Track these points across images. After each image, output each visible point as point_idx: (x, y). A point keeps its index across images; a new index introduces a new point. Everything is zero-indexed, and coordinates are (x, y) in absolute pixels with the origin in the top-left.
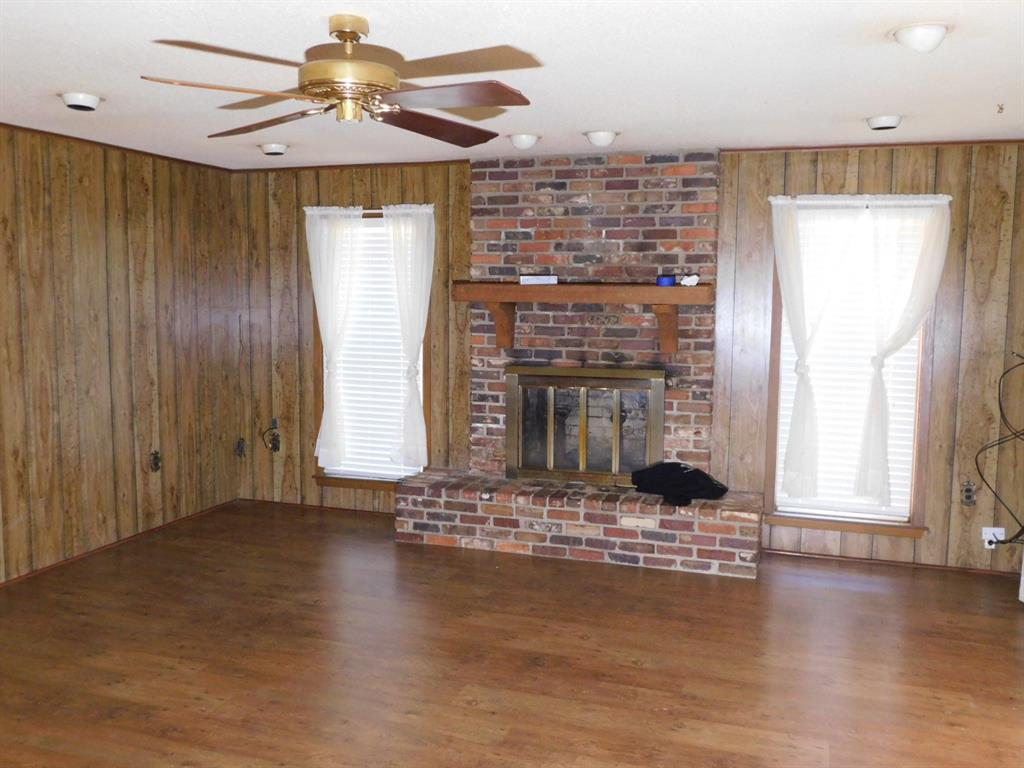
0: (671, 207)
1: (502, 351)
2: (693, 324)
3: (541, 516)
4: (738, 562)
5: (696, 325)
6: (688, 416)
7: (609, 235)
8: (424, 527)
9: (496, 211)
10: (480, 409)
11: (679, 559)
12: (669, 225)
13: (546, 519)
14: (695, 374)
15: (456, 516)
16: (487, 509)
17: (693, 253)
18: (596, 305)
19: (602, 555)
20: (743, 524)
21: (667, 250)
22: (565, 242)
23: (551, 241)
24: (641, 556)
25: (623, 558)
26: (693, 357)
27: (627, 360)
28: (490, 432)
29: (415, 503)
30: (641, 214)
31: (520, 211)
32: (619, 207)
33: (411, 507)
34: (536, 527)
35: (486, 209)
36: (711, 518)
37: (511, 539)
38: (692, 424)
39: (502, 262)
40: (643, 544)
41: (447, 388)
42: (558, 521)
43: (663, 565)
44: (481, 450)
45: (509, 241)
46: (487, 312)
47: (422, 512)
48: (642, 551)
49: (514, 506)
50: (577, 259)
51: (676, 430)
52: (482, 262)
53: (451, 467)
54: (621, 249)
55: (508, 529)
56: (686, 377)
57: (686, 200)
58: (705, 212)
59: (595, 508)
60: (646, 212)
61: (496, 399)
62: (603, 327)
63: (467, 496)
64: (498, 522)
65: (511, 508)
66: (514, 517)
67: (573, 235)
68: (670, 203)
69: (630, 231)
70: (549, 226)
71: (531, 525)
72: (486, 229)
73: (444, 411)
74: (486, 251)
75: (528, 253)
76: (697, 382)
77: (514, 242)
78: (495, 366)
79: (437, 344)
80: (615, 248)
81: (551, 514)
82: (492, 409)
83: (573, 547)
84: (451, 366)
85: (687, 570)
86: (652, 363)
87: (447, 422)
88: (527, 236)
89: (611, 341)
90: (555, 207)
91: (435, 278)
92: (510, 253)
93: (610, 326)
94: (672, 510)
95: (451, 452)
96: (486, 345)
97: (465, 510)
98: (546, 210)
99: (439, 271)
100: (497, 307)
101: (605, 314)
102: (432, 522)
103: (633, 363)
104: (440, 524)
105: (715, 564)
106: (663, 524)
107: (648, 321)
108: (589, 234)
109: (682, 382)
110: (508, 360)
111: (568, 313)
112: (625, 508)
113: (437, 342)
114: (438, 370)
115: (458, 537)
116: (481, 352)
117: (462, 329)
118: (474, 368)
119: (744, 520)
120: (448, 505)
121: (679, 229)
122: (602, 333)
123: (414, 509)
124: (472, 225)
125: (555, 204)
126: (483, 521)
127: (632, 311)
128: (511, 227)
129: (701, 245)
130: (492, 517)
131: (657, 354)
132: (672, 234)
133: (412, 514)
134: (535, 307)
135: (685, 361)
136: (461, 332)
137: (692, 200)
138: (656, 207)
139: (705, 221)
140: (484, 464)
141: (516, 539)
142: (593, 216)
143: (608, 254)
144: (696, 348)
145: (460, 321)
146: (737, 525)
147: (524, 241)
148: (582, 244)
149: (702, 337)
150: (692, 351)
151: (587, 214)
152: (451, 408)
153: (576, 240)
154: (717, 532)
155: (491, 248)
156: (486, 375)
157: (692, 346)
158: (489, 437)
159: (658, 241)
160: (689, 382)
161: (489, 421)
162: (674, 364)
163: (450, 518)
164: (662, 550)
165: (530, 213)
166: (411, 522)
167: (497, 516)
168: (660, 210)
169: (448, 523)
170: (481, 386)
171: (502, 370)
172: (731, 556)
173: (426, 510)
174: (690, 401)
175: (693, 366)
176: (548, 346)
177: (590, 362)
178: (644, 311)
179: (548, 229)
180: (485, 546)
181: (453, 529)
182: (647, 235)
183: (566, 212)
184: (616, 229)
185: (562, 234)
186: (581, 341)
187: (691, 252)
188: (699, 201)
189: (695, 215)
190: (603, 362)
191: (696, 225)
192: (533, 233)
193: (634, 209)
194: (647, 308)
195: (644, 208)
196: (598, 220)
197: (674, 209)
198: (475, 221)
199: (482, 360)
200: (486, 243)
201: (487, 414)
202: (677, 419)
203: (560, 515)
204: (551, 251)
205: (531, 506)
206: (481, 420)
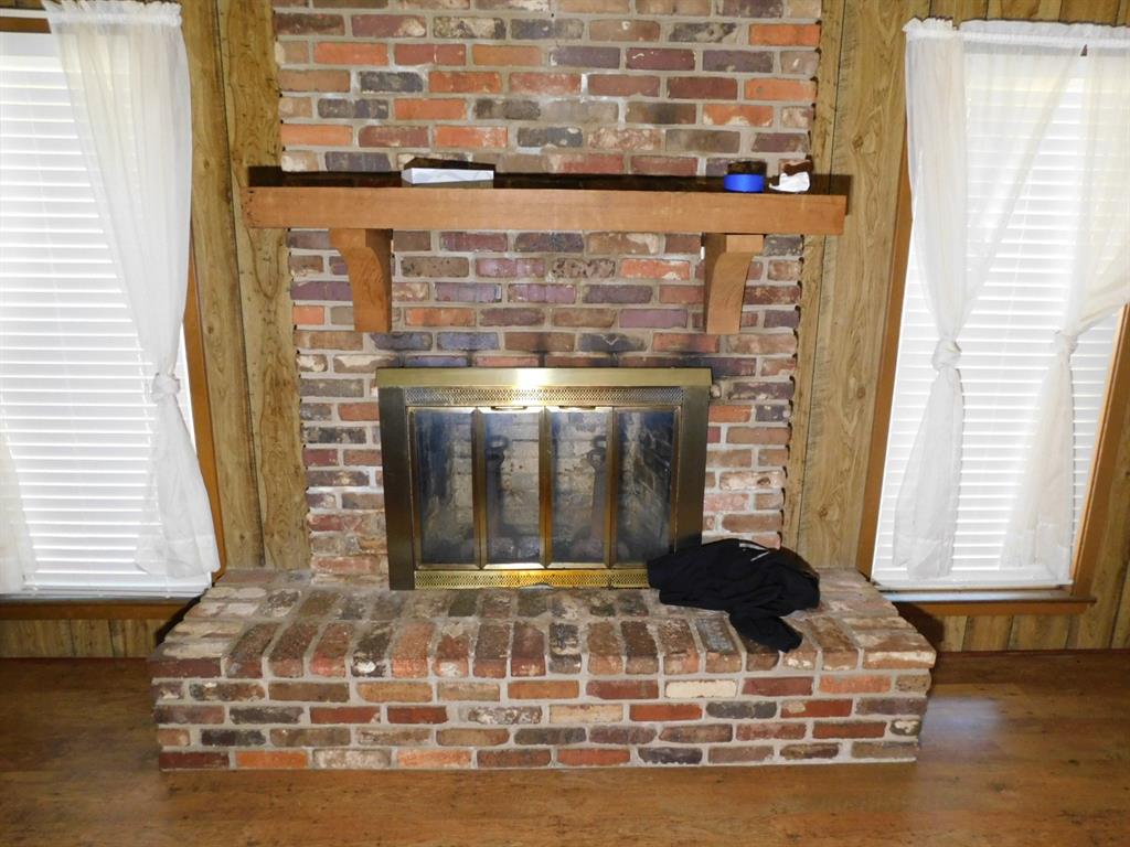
0: (729, 28)
1: (366, 337)
2: (765, 273)
3: (496, 697)
4: (889, 736)
5: (769, 277)
6: (748, 452)
7: (596, 86)
8: (229, 738)
9: (337, 22)
10: (325, 457)
11: (778, 744)
12: (721, 68)
13: (505, 701)
14: (764, 373)
15: (300, 711)
16: (370, 693)
17: (770, 131)
18: (569, 236)
19: (626, 756)
20: (905, 672)
21: (716, 122)
22: (499, 99)
23: (467, 96)
24: (705, 748)
25: (669, 756)
26: (763, 340)
27: (632, 349)
28: (348, 501)
29: (199, 693)
30: (663, 42)
31: (392, 24)
32: (618, 23)
33: (189, 701)
34: (486, 718)
35: (309, 17)
36: (846, 668)
37: (431, 744)
38: (755, 466)
39: (356, 141)
40: (711, 727)
41: (249, 413)
42: (532, 703)
43: (749, 758)
44: (331, 538)
45: (369, 94)
46: (326, 254)
47: (219, 710)
48: (707, 740)
49: (432, 680)
50: (525, 138)
51: (724, 478)
52: (309, 143)
53: (269, 566)
54: (621, 118)
55: (422, 726)
56: (745, 380)
57: (759, 16)
58: (798, 43)
59: (612, 672)
60: (674, 37)
61: (358, 436)
62: (583, 282)
63: (321, 669)
64: (396, 715)
65: (427, 687)
66: (435, 702)
67: (515, 82)
68: (728, 20)
69: (639, 79)
70: (463, 61)
71: (474, 715)
72: (312, 66)
73: (245, 459)
74: (315, 118)
75: (416, 123)
76: (766, 388)
77: (381, 95)
78: (353, 370)
79: (217, 326)
80: (608, 115)
81: (515, 691)
82: (350, 458)
83: (566, 747)
84: (251, 369)
85: (792, 762)
86: (682, 353)
87: (252, 481)
88: (411, 82)
89: (600, 311)
90: (474, 17)
91: (197, 179)
92: (373, 122)
93: (596, 281)
94: (772, 660)
95: (267, 539)
96: (328, 326)
97: (321, 699)
98: (453, 25)
99: (207, 164)
100: (360, 241)
101: (586, 256)
102: (245, 727)
103: (645, 354)
104: (265, 729)
105: (846, 745)
106: (752, 686)
107: (677, 269)
108: (554, 82)
109: (739, 388)
110: (381, 355)
111: (506, 255)
112: (675, 665)
113: (216, 322)
114: (222, 377)
115: (310, 750)
116: (318, 340)
117: (269, 290)
118: (304, 375)
119: (910, 664)
120: (279, 691)
121: (742, 78)
122: (580, 295)
123: (199, 703)
124: (279, 54)
125: (474, 10)
126: (364, 715)
127: (644, 249)
128: (373, 62)
129: (785, 115)
130: (384, 708)
131: (690, 335)
132: (726, 89)
133: (194, 716)
134: (435, 241)
135: (747, 349)
136: (269, 298)
137: (772, 16)
138: (696, 28)
139: (796, 63)
140: (341, 564)
141: (440, 743)
142: (562, 42)
143: (593, 128)
144: (767, 324)
145: (262, 276)
146: (894, 674)
147: (405, 95)
148: (535, 105)
149: (779, 301)
150: (759, 329)
151: (547, 35)
152: (258, 453)
153: (523, 94)
154: (855, 691)
155: (327, 109)
156: (333, 388)
157: (761, 318)
158: (348, 511)
159: (700, 103)
160: (752, 389)
161: (346, 480)
162: (723, 355)
163: (285, 717)
164: (746, 733)
165: (417, 30)
166: (195, 731)
167: (395, 704)
168: (703, 35)
169: (284, 727)
170: (324, 411)
171: (367, 378)
172: (878, 729)
173: (228, 706)
174: (753, 423)
175: (759, 358)
176: (467, 323)
177: (557, 354)
178: (667, 251)
179: (459, 69)
180: (372, 762)
181: (296, 737)
182: (676, 88)
183: (499, 32)
184: (610, 72)
185: (490, 80)
186: (537, 311)
187: (765, 129)
188: (784, 20)
189: (776, 50)
190: (585, 354)
191: (777, 71)
192: (424, 77)
193: (650, 30)
194: (674, 243)
195: (670, 30)
196: (572, 49)
197: (733, 35)
198: (285, 44)
199: (323, 358)
200: (315, 97)
201: (341, 466)
202: (726, 458)
203: (538, 690)
204: (469, 118)
205: (472, 678)
206: (330, 479)
